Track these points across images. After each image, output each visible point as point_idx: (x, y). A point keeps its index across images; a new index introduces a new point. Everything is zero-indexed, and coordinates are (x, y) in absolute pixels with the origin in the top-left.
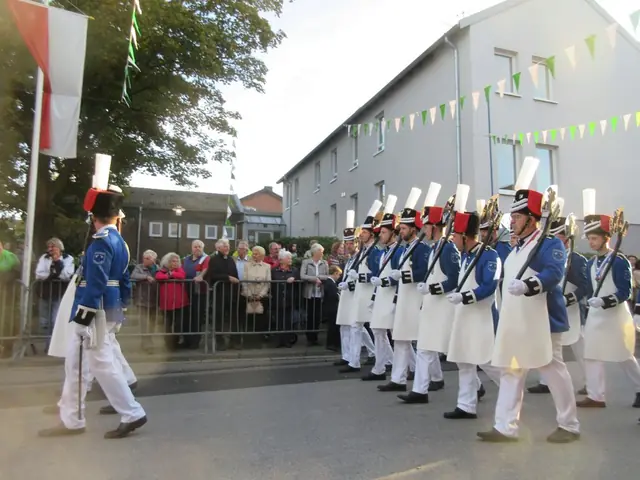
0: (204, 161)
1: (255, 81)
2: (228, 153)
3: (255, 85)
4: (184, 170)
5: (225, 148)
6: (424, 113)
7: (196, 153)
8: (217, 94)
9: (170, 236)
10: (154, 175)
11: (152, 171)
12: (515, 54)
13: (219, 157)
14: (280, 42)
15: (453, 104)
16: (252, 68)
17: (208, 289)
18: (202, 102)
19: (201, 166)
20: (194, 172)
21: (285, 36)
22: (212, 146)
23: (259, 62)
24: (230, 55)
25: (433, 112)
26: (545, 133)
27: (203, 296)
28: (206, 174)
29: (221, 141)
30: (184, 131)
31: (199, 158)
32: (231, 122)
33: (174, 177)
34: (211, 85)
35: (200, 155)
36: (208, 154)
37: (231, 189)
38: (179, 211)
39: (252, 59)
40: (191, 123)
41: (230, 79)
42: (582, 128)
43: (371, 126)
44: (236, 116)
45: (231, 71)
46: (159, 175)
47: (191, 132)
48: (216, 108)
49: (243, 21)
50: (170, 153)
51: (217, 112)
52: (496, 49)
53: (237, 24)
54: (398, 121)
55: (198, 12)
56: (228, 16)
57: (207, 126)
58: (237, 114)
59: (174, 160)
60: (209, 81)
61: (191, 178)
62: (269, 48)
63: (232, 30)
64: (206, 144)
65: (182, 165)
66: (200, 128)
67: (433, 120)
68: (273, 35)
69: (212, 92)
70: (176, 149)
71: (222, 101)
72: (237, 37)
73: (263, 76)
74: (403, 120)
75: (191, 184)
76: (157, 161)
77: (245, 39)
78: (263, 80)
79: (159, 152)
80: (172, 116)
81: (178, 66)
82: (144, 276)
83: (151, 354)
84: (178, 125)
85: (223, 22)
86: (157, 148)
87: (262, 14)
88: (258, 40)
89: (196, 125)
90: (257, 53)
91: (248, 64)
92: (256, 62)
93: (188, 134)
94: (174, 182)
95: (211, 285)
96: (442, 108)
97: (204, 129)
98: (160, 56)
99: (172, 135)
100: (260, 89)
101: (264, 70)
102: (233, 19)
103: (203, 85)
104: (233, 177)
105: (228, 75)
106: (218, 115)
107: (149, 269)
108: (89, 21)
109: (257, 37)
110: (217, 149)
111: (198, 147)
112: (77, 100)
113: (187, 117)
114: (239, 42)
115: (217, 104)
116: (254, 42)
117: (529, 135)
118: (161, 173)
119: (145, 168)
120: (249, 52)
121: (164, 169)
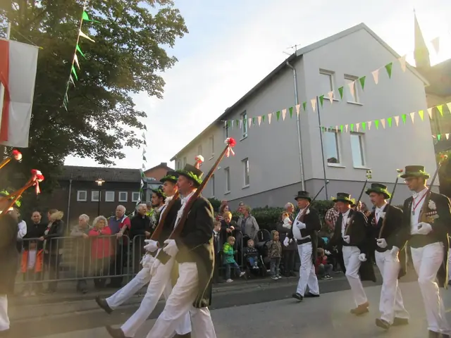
0: (120, 146)
1: (156, 91)
2: (137, 140)
3: (156, 93)
4: (105, 153)
5: (135, 137)
6: (278, 114)
7: (114, 141)
8: (129, 99)
9: (93, 200)
10: (83, 157)
11: (81, 154)
12: (333, 73)
13: (130, 143)
14: (173, 65)
15: (298, 107)
16: (154, 82)
17: (129, 242)
18: (118, 106)
19: (117, 150)
20: (112, 155)
21: (177, 60)
22: (126, 136)
23: (159, 78)
24: (138, 73)
25: (284, 112)
26: (358, 125)
27: (125, 247)
28: (121, 156)
29: (132, 132)
30: (105, 125)
31: (117, 144)
32: (139, 119)
33: (98, 158)
34: (124, 94)
35: (117, 142)
36: (123, 142)
37: (144, 167)
38: (100, 183)
39: (155, 76)
40: (109, 120)
41: (139, 90)
42: (383, 121)
43: (241, 121)
44: (143, 115)
45: (139, 84)
46: (87, 157)
47: (110, 126)
48: (128, 109)
49: (147, 50)
50: (94, 141)
51: (128, 112)
52: (320, 70)
53: (143, 52)
54: (260, 118)
55: (116, 44)
56: (137, 47)
57: (121, 122)
58: (143, 113)
59: (98, 146)
60: (123, 91)
61: (111, 159)
62: (166, 68)
63: (140, 56)
64: (121, 135)
65: (104, 149)
66: (116, 123)
67: (284, 118)
68: (169, 60)
69: (126, 98)
70: (99, 138)
71: (133, 105)
72: (143, 61)
73: (162, 88)
74: (263, 117)
75: (110, 162)
76: (85, 147)
77: (149, 62)
78: (162, 90)
79: (87, 141)
80: (96, 115)
81: (100, 81)
82: (80, 233)
83: (84, 293)
84: (100, 121)
85: (133, 51)
86: (85, 138)
87: (160, 46)
88: (158, 63)
89: (114, 122)
90: (157, 72)
91: (151, 79)
92: (156, 78)
93: (108, 128)
94: (98, 162)
95: (131, 238)
96: (291, 109)
97: (120, 124)
98: (88, 74)
99: (96, 128)
100: (159, 96)
101: (163, 83)
102: (140, 49)
103: (119, 94)
104: (144, 158)
105: (137, 87)
106: (130, 114)
107: (83, 228)
108: (40, 50)
109: (157, 61)
110: (129, 138)
111: (116, 137)
112: (30, 106)
113: (107, 116)
114: (145, 64)
115: (129, 106)
116: (155, 64)
117: (347, 126)
118: (88, 155)
119: (75, 153)
120: (152, 71)
121: (90, 153)
